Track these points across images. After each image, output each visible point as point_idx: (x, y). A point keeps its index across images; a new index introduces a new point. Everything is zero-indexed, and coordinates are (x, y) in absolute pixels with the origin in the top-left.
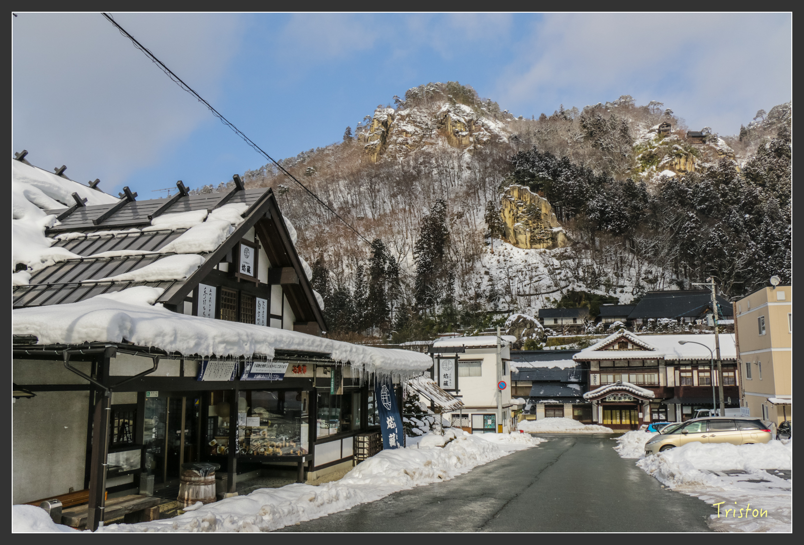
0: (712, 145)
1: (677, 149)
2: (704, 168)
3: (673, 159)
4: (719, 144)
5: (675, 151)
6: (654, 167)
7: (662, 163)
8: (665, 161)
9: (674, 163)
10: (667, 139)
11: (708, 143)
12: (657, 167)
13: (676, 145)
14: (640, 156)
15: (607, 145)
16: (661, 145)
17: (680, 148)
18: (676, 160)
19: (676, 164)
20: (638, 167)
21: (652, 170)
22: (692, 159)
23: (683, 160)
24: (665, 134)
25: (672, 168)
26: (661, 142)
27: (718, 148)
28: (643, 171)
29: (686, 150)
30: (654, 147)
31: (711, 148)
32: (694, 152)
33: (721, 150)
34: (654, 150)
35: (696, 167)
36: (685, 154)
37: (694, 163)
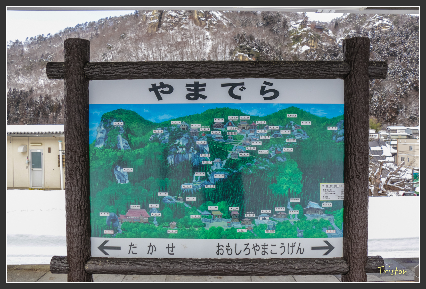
0: (326, 33)
1: (310, 35)
2: (322, 45)
3: (308, 40)
4: (329, 33)
5: (310, 36)
6: (299, 43)
7: (303, 42)
8: (305, 41)
9: (309, 42)
10: (305, 29)
11: (324, 32)
12: (300, 44)
13: (310, 33)
14: (292, 37)
15: (276, 30)
16: (302, 32)
17: (312, 34)
18: (310, 41)
19: (310, 43)
20: (291, 43)
21: (298, 44)
22: (317, 41)
23: (313, 41)
24: (304, 26)
25: (308, 45)
26: (302, 30)
27: (329, 35)
28: (294, 45)
29: (315, 36)
30: (299, 33)
31: (326, 35)
32: (319, 37)
33: (330, 37)
34: (299, 34)
35: (319, 44)
36: (314, 38)
37: (318, 42)
